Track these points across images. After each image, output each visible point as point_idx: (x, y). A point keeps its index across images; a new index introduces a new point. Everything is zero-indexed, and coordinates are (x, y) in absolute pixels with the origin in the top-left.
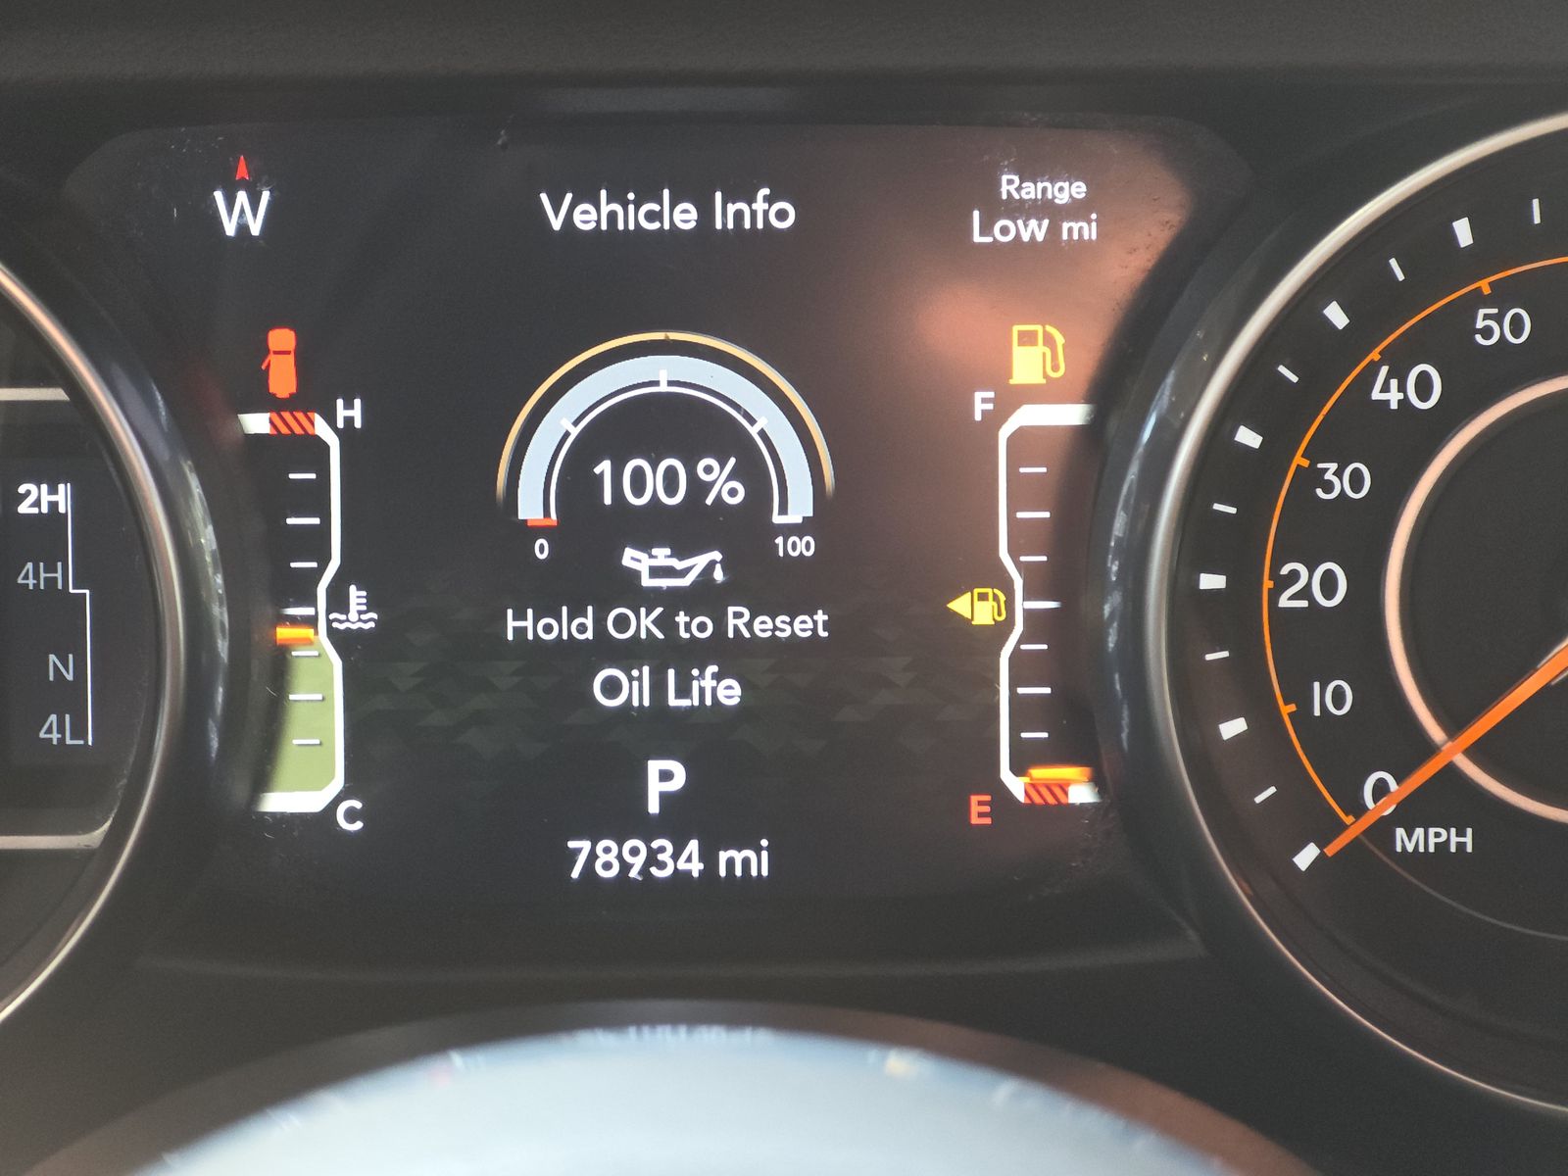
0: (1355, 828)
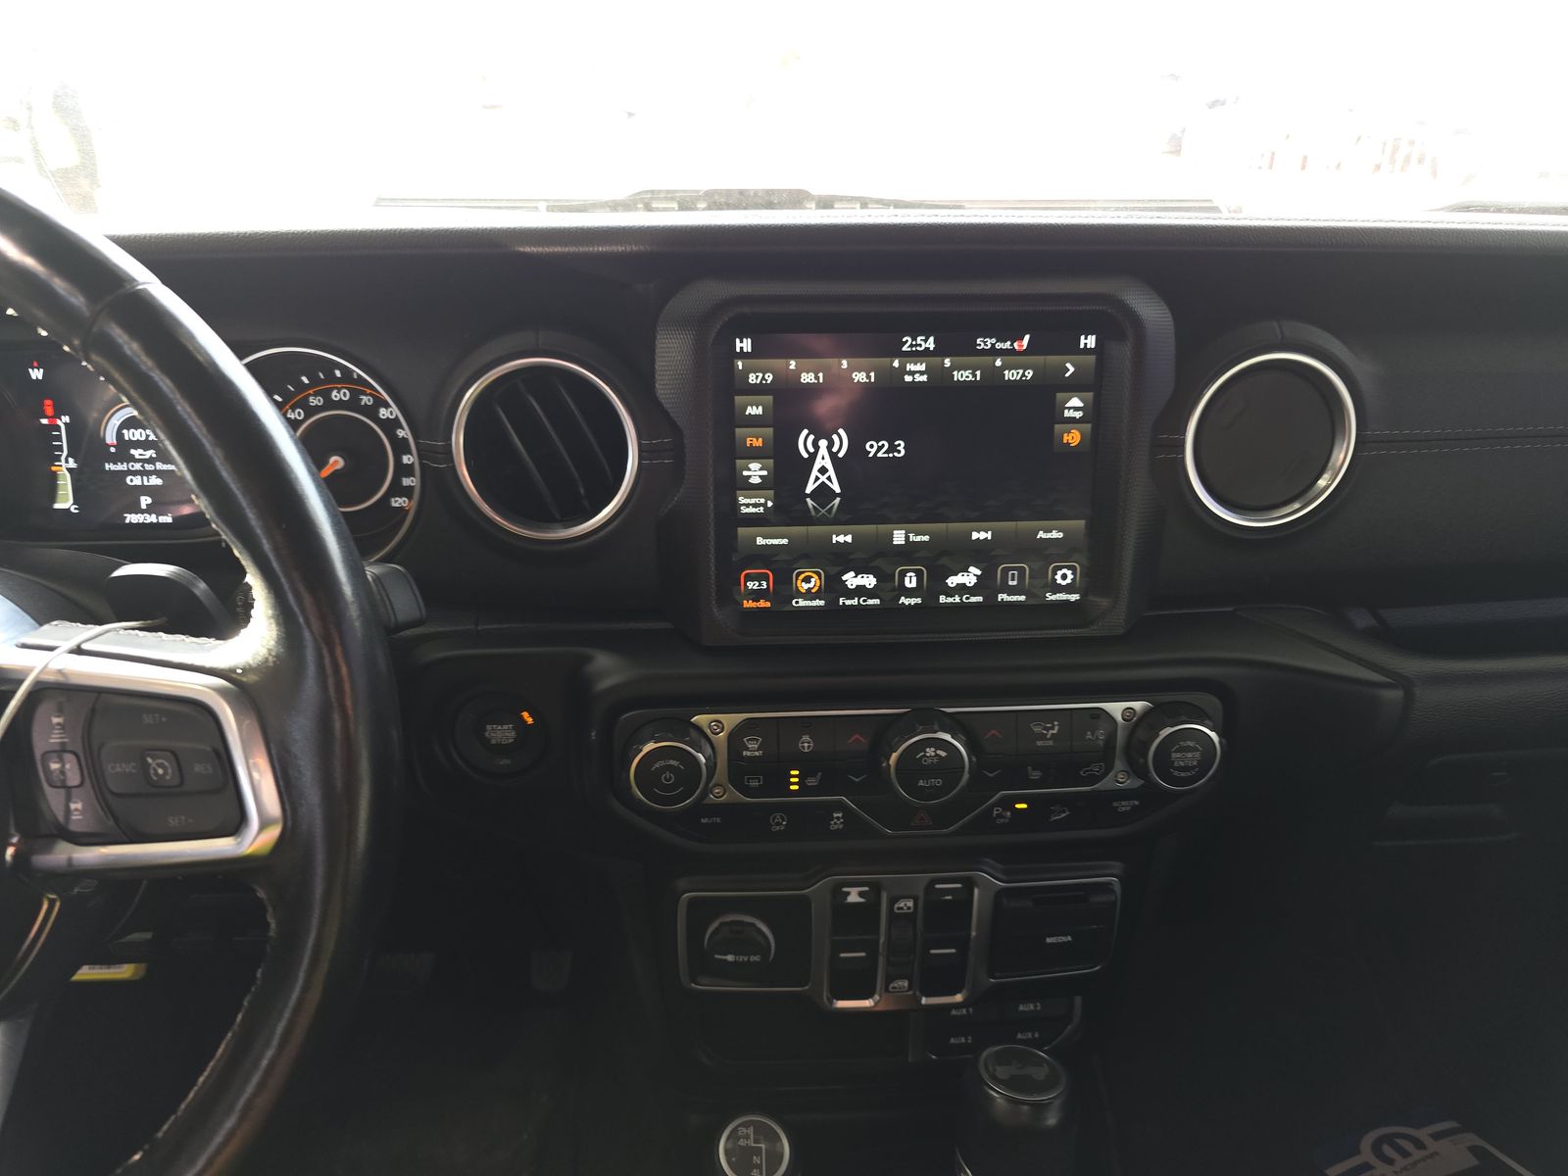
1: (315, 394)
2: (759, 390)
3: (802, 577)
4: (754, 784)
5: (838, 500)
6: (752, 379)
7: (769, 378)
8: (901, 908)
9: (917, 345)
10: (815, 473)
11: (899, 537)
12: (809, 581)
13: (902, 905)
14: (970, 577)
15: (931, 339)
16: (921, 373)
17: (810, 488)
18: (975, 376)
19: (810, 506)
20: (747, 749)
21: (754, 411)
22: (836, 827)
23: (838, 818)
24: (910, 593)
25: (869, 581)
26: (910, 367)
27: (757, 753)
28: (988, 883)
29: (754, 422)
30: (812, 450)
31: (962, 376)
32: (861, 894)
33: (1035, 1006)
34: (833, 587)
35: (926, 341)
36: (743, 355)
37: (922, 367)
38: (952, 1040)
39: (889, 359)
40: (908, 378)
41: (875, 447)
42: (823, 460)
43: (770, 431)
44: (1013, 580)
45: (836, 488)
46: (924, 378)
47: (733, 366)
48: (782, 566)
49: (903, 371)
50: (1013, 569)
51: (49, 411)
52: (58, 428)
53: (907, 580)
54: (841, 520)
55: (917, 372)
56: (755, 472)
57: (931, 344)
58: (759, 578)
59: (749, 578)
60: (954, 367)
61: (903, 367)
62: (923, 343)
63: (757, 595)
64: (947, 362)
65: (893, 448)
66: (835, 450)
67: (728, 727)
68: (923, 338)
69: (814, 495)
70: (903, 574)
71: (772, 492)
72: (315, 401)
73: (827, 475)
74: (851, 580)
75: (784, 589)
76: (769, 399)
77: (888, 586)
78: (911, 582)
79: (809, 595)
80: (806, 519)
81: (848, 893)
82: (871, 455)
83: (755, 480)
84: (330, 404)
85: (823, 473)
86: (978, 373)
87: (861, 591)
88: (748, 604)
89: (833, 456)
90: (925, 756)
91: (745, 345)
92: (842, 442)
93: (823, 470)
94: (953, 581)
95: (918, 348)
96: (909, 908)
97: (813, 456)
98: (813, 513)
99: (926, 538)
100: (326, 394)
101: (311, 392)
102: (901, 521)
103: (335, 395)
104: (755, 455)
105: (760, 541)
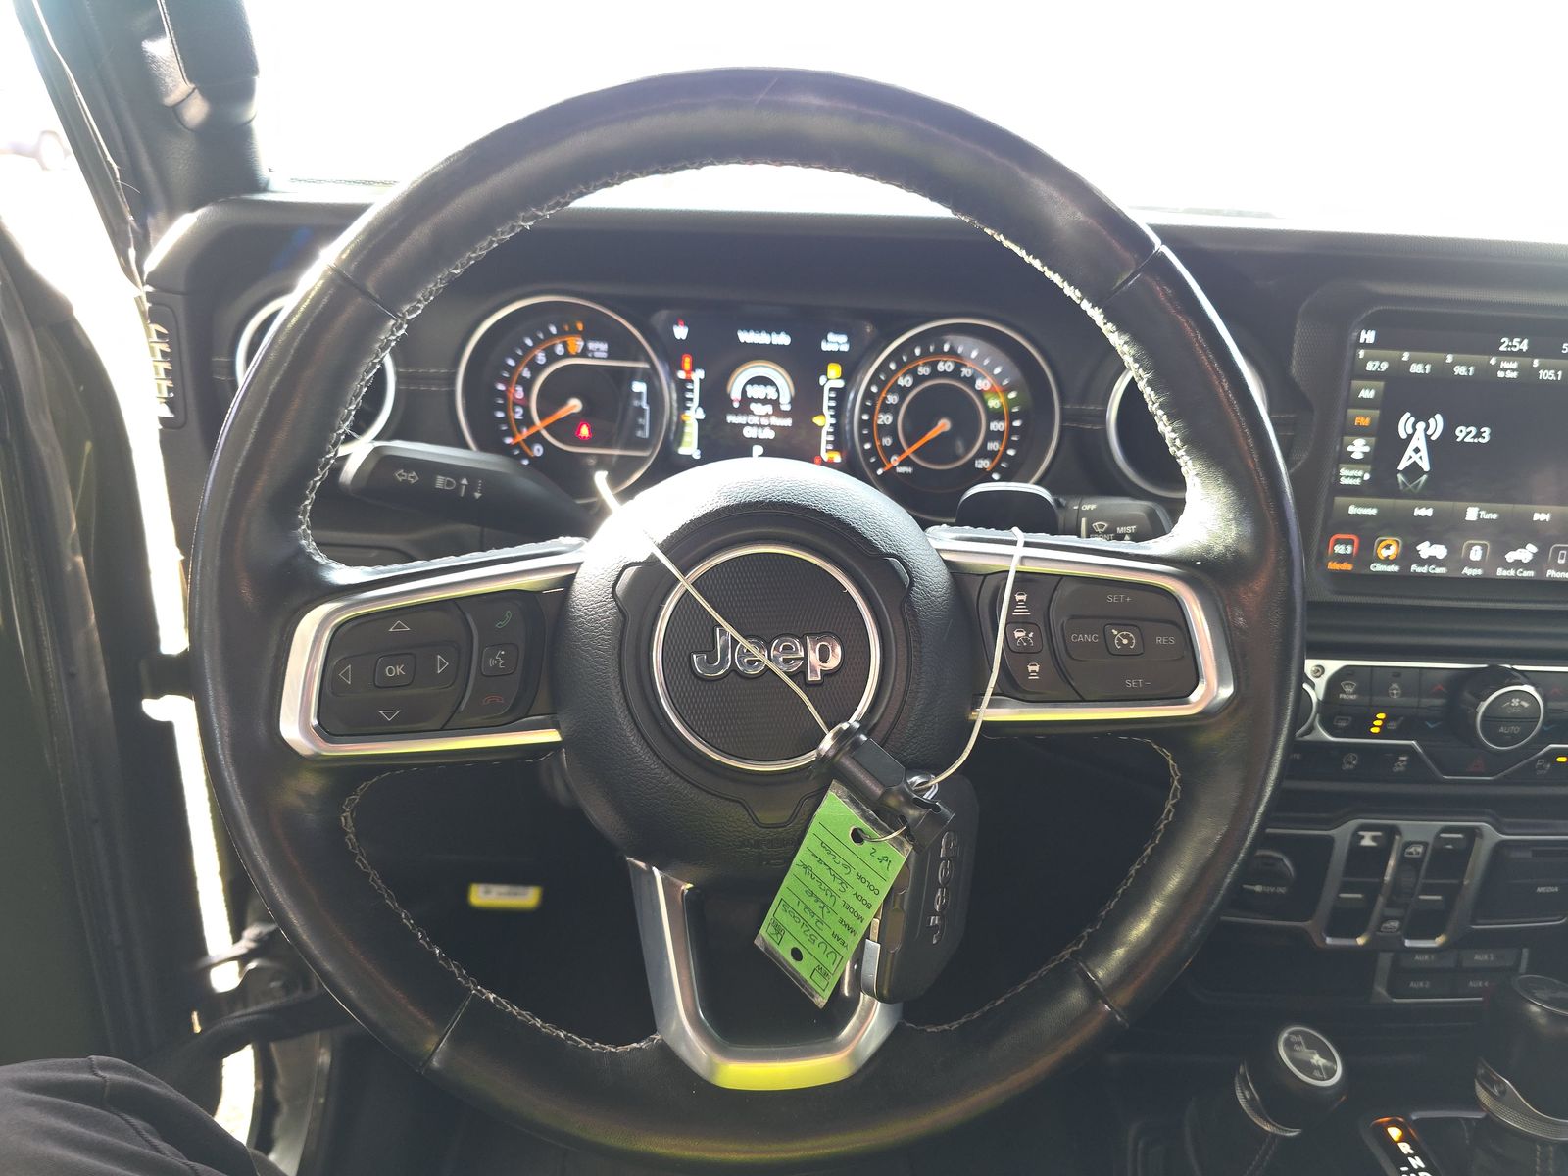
0: (888, 467)
1: (925, 364)
2: (1375, 376)
3: (1383, 544)
4: (1343, 724)
5: (1424, 477)
6: (1371, 366)
7: (1384, 366)
8: (1411, 853)
9: (1512, 346)
10: (1410, 451)
11: (1472, 514)
12: (1388, 548)
13: (1412, 849)
14: (1526, 553)
15: (1526, 341)
16: (1513, 370)
17: (1402, 466)
18: (1557, 376)
19: (1400, 481)
20: (1344, 692)
21: (1367, 394)
22: (1398, 769)
23: (1403, 761)
24: (1474, 565)
25: (1440, 551)
26: (1504, 365)
27: (1352, 697)
28: (1491, 835)
29: (1366, 404)
30: (1410, 431)
31: (1547, 375)
32: (1374, 838)
33: (1489, 957)
34: (1409, 555)
35: (1520, 343)
36: (1365, 346)
37: (1514, 365)
38: (1412, 984)
39: (1486, 357)
40: (1501, 374)
41: (1464, 434)
42: (1418, 441)
43: (1377, 412)
44: (1562, 558)
45: (1425, 466)
46: (1514, 375)
47: (1356, 355)
48: (1367, 533)
49: (1497, 367)
50: (1564, 548)
51: (687, 365)
52: (692, 382)
53: (1472, 553)
54: (1424, 495)
55: (1509, 370)
56: (1359, 448)
57: (1524, 346)
58: (1346, 542)
59: (1338, 542)
60: (1542, 367)
61: (1498, 364)
62: (1517, 344)
63: (1342, 558)
64: (1536, 363)
65: (1479, 435)
66: (1429, 433)
67: (1329, 672)
68: (1519, 340)
69: (1406, 472)
70: (1470, 547)
71: (1369, 467)
72: (924, 371)
73: (1419, 454)
74: (1425, 549)
75: (1366, 553)
76: (1381, 384)
77: (1456, 558)
78: (1476, 554)
79: (1387, 561)
80: (1395, 492)
81: (1363, 837)
82: (1458, 440)
83: (1357, 455)
84: (935, 374)
85: (1417, 454)
86: (1560, 373)
87: (1432, 560)
88: (1333, 566)
89: (1428, 438)
90: (1510, 705)
91: (1369, 337)
92: (1437, 424)
93: (1417, 450)
94: (1511, 556)
95: (1513, 349)
96: (1418, 853)
97: (1410, 437)
98: (1402, 487)
99: (1495, 516)
100: (933, 365)
101: (921, 363)
102: (1476, 499)
103: (941, 367)
104: (1360, 432)
105: (1353, 510)
